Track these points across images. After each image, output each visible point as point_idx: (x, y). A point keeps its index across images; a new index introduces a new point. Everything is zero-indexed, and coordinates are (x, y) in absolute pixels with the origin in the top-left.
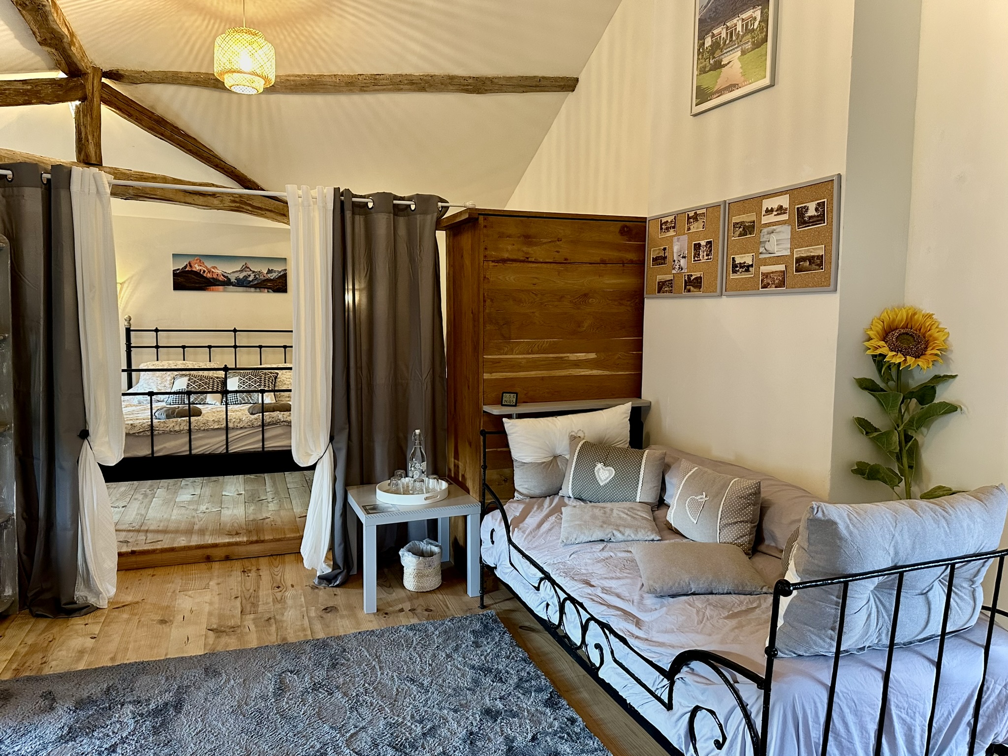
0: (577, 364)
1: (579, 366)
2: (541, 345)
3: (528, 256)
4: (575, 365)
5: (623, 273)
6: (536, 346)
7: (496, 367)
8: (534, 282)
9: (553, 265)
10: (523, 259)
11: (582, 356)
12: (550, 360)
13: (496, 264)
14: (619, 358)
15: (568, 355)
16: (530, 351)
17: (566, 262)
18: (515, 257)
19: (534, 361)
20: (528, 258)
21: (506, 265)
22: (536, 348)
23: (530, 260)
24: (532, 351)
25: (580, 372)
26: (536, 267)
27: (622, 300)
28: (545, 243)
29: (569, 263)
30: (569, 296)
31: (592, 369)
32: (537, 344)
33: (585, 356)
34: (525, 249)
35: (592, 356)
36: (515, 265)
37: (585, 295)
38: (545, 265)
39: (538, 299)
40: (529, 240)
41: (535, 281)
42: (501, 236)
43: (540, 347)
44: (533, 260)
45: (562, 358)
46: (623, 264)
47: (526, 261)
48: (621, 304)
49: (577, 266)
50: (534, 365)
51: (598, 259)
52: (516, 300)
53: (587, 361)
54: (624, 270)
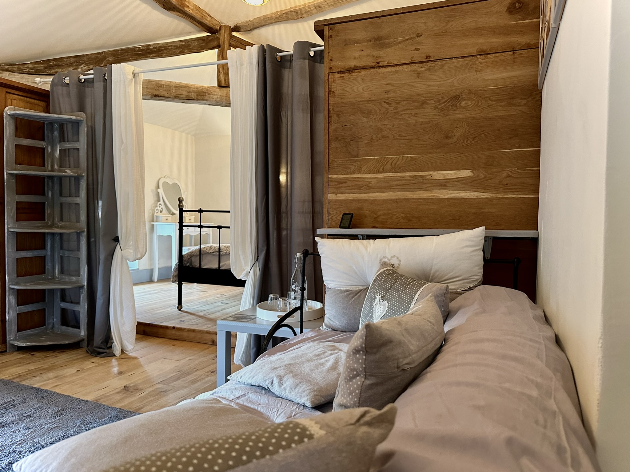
0: (444, 184)
1: (445, 186)
2: (395, 162)
3: (378, 61)
4: (441, 185)
5: (514, 62)
6: (389, 163)
7: (342, 187)
8: (386, 90)
9: (410, 67)
10: (373, 64)
11: (451, 174)
12: (406, 180)
13: (343, 75)
14: (509, 176)
15: (431, 173)
16: (381, 169)
17: (428, 59)
18: (363, 64)
19: (387, 180)
20: (378, 63)
21: (353, 74)
22: (388, 166)
23: (381, 64)
24: (383, 169)
25: (448, 194)
26: (389, 72)
27: (513, 98)
28: (400, 43)
29: (432, 61)
30: (432, 102)
31: (465, 191)
32: (391, 161)
33: (456, 173)
34: (376, 53)
35: (466, 173)
36: (363, 72)
37: (456, 98)
38: (400, 68)
39: (391, 108)
40: (381, 42)
41: (389, 88)
42: (347, 43)
43: (393, 165)
44: (385, 64)
45: (422, 177)
46: (514, 51)
47: (377, 66)
48: (510, 105)
49: (444, 62)
50: (387, 186)
51: (474, 51)
52: (365, 113)
53: (458, 180)
54: (514, 58)
